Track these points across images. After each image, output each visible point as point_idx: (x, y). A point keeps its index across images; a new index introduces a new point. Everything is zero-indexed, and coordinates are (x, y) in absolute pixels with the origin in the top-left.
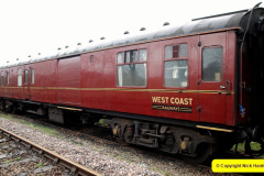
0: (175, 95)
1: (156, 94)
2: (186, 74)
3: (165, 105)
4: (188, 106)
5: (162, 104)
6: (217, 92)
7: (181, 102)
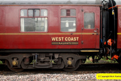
0: (68, 36)
1: (55, 36)
2: (74, 25)
3: (61, 42)
4: (76, 41)
5: (59, 42)
6: (91, 34)
7: (72, 39)
